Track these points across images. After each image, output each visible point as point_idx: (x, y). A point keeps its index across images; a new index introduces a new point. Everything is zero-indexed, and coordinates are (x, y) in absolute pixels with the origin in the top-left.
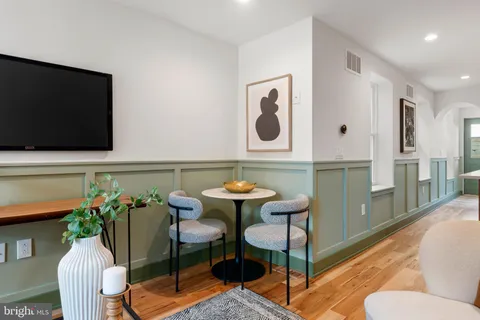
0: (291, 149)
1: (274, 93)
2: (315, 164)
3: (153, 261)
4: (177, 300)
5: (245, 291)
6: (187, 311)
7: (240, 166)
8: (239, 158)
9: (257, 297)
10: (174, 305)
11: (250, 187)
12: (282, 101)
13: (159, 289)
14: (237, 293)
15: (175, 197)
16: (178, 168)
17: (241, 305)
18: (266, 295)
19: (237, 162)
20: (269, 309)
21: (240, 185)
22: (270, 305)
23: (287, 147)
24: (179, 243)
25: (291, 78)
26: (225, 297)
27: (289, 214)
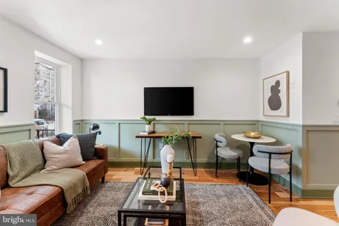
0: (288, 115)
1: (278, 83)
2: (303, 126)
3: (210, 161)
4: (215, 180)
5: (248, 188)
6: (215, 185)
7: (260, 123)
8: (260, 119)
9: (252, 192)
10: (212, 181)
11: (258, 136)
12: (283, 88)
13: (210, 173)
14: (242, 187)
15: (217, 137)
16: (222, 123)
17: (241, 192)
18: (259, 194)
19: (258, 121)
20: (255, 200)
21: (253, 134)
22: (258, 199)
23: (286, 114)
24: (217, 156)
25: (288, 73)
26: (235, 186)
27: (270, 154)
